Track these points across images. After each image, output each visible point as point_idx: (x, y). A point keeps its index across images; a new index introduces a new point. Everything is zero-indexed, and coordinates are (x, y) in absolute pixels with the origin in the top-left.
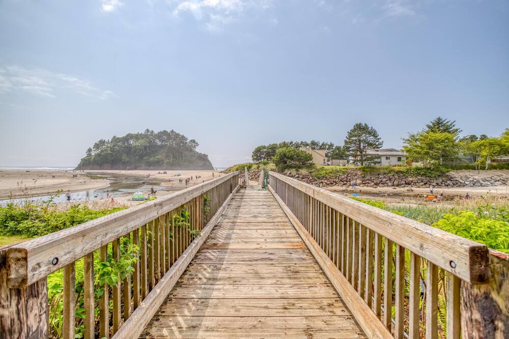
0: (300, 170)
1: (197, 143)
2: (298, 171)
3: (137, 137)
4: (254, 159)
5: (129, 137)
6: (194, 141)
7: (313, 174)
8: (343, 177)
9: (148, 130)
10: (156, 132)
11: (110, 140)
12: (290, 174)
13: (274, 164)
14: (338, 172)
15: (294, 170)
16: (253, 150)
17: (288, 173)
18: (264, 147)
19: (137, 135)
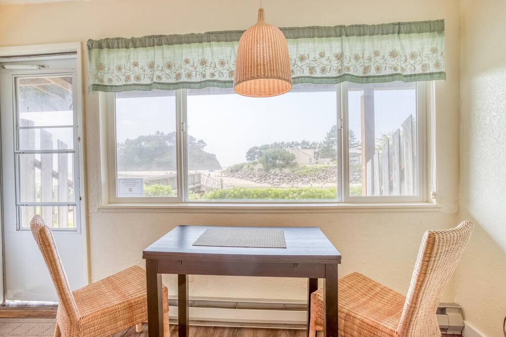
0: (283, 169)
1: (205, 144)
2: (281, 170)
3: (148, 139)
4: (248, 159)
5: (142, 139)
6: (201, 141)
7: (295, 172)
8: (322, 175)
9: (158, 132)
10: (166, 133)
11: (124, 143)
12: (275, 173)
13: (261, 164)
14: (318, 170)
15: (278, 169)
16: (247, 151)
17: (273, 172)
18: (257, 148)
19: (148, 137)
